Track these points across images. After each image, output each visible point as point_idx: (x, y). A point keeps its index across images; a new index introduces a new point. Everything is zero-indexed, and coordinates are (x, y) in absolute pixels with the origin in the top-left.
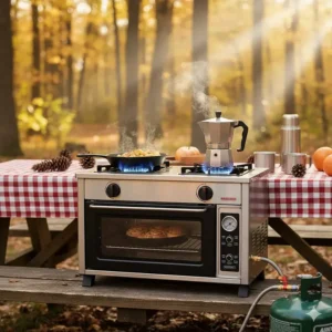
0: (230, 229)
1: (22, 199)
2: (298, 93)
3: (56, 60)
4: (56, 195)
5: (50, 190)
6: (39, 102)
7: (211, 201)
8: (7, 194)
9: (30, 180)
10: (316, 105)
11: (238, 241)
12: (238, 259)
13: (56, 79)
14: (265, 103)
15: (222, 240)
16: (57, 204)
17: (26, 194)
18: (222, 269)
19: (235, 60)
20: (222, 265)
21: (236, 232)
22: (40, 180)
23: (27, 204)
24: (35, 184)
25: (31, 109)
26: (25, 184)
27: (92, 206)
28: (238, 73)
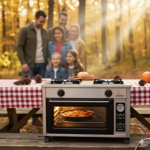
0: (121, 110)
1: (10, 99)
2: (121, 49)
3: (13, 35)
4: (27, 96)
5: (24, 94)
6: (7, 53)
7: (111, 97)
8: (2, 97)
9: (14, 89)
10: (130, 53)
11: (124, 116)
12: (124, 126)
13: (13, 43)
14: (108, 53)
15: (117, 116)
16: (28, 101)
17: (12, 96)
18: (117, 131)
19: (93, 34)
20: (117, 128)
21: (124, 112)
22: (19, 89)
23: (12, 101)
24: (17, 91)
25: (3, 56)
26: (12, 92)
27: (50, 101)
28: (94, 40)
